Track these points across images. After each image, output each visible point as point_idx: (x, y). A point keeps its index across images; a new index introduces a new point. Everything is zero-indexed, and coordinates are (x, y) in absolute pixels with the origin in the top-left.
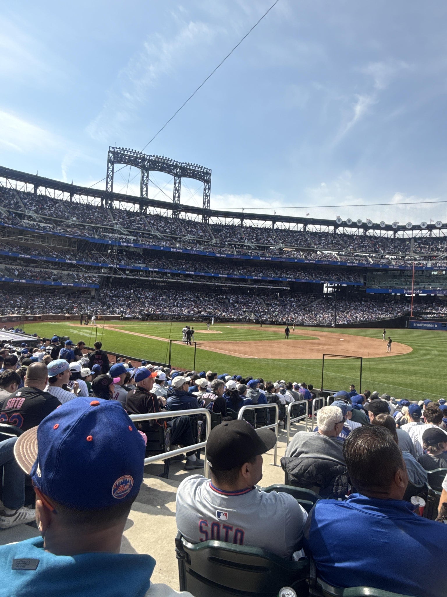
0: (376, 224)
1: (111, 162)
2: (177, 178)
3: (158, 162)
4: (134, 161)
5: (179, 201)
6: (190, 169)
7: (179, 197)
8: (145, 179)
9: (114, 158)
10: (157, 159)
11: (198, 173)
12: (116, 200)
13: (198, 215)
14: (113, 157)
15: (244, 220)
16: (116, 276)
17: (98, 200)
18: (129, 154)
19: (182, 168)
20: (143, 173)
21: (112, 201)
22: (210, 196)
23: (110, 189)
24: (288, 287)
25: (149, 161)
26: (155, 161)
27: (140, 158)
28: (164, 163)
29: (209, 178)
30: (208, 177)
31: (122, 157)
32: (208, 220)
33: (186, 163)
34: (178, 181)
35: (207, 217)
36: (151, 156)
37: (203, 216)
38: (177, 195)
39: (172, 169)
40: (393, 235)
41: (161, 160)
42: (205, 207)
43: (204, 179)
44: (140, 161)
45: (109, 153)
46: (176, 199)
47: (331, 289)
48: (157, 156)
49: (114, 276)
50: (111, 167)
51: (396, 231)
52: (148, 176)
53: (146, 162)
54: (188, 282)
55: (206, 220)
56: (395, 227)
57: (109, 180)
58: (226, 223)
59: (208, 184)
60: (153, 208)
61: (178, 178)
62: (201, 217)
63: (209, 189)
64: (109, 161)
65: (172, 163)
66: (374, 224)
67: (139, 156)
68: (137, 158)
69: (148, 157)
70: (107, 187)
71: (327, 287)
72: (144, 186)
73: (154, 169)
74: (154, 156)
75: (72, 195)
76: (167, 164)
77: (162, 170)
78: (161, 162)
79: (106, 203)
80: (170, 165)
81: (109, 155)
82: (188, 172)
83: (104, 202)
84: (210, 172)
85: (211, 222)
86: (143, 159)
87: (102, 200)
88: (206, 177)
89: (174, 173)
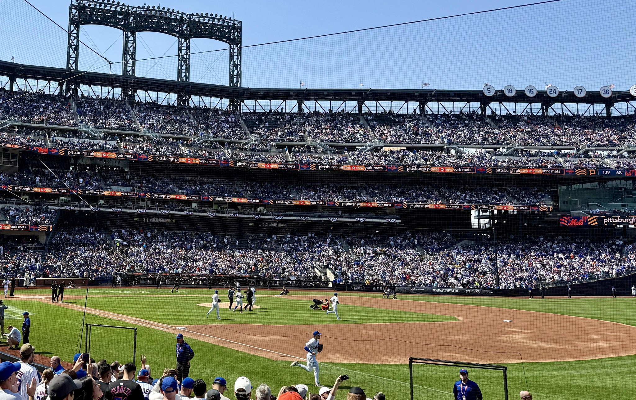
0: (567, 92)
1: (75, 22)
2: (183, 40)
3: (150, 17)
4: (111, 17)
5: (187, 77)
6: (203, 24)
7: (188, 70)
8: (129, 45)
9: (79, 16)
10: (148, 12)
11: (219, 29)
12: (84, 83)
13: (221, 99)
14: (77, 14)
15: (305, 102)
16: (82, 209)
17: (55, 85)
18: (102, 7)
19: (191, 23)
20: (126, 36)
21: (77, 86)
22: (240, 65)
23: (74, 66)
24: (397, 219)
25: (137, 16)
26: (146, 15)
27: (120, 13)
28: (160, 18)
29: (238, 36)
30: (236, 34)
31: (91, 14)
32: (240, 105)
33: (197, 15)
34: (185, 45)
35: (237, 102)
36: (139, 7)
37: (231, 101)
38: (184, 67)
39: (175, 26)
40: (605, 111)
41: (156, 13)
42: (234, 84)
43: (229, 38)
44: (121, 17)
45: (71, 8)
46: (183, 74)
47: (487, 221)
48: (149, 7)
49: (78, 209)
50: (75, 32)
51: (609, 102)
52: (134, 41)
53: (132, 18)
54: (206, 214)
55: (236, 106)
56: (606, 96)
57: (71, 52)
58: (271, 110)
59: (237, 46)
60: (144, 92)
61: (186, 41)
62: (226, 101)
63: (239, 53)
64: (72, 21)
65: (173, 17)
66: (561, 93)
67: (119, 9)
68: (115, 12)
69: (135, 9)
70: (68, 62)
71: (479, 217)
72: (129, 58)
73: (143, 29)
74: (144, 7)
75: (12, 80)
76: (165, 18)
77: (158, 29)
78: (156, 17)
79: (68, 89)
80: (171, 19)
81: (71, 12)
82: (201, 29)
83: (64, 87)
84: (239, 25)
85: (244, 109)
86: (127, 14)
87: (61, 85)
88: (234, 34)
89: (177, 33)
